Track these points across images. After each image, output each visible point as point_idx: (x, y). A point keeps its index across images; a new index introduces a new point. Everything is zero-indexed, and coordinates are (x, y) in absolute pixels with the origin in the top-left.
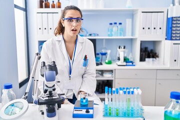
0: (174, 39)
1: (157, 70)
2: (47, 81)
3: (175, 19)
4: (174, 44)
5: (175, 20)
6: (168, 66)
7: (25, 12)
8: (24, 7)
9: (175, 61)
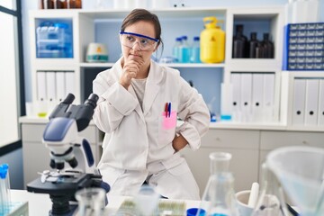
0: (293, 67)
2: (45, 140)
3: (294, 28)
4: (296, 78)
5: (294, 31)
6: (283, 123)
7: (16, 18)
8: (15, 9)
9: (299, 113)
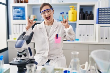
0: (100, 23)
1: (89, 44)
2: (16, 47)
7: (6, 6)
8: (6, 3)
9: (102, 38)
